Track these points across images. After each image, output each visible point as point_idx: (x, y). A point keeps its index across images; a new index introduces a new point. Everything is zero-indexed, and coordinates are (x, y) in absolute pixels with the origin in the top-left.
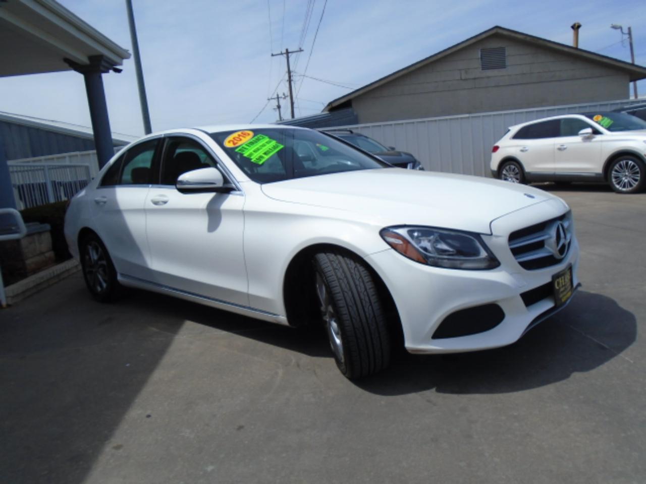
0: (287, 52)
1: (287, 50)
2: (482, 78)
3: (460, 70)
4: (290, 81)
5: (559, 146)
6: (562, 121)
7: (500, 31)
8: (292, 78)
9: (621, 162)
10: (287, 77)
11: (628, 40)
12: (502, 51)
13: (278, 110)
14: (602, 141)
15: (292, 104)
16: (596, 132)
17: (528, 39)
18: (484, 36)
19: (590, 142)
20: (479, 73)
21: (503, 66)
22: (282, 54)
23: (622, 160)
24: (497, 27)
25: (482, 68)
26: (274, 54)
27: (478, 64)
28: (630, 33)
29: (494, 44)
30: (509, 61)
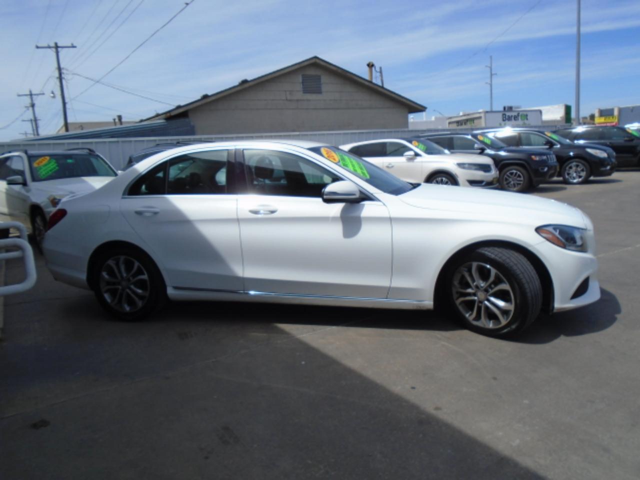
0: (57, 47)
1: (56, 44)
2: (303, 100)
3: (285, 91)
4: (60, 78)
5: (387, 165)
6: (388, 145)
7: (318, 61)
8: (63, 76)
9: (438, 179)
10: (57, 74)
11: (380, 78)
12: (318, 78)
13: (31, 109)
14: (422, 162)
15: (64, 104)
16: (417, 155)
17: (340, 71)
18: (306, 63)
19: (413, 162)
20: (300, 95)
21: (318, 91)
22: (49, 47)
23: (439, 177)
24: (316, 57)
25: (304, 91)
26: (39, 45)
27: (299, 87)
28: (381, 72)
29: (312, 72)
30: (324, 88)
